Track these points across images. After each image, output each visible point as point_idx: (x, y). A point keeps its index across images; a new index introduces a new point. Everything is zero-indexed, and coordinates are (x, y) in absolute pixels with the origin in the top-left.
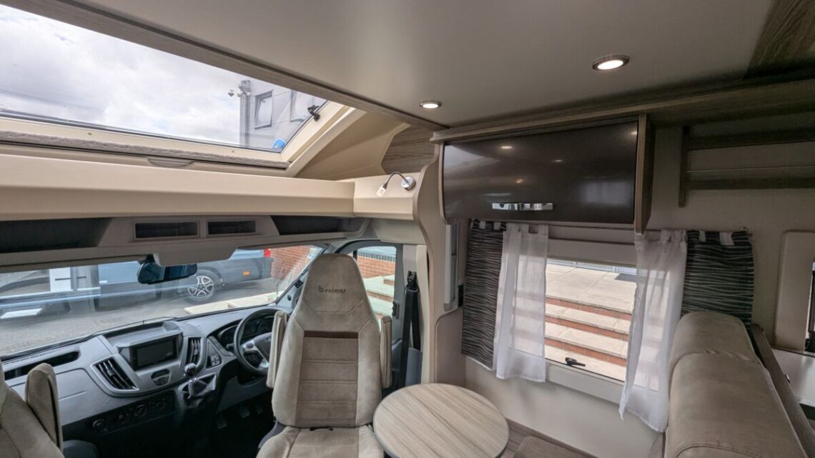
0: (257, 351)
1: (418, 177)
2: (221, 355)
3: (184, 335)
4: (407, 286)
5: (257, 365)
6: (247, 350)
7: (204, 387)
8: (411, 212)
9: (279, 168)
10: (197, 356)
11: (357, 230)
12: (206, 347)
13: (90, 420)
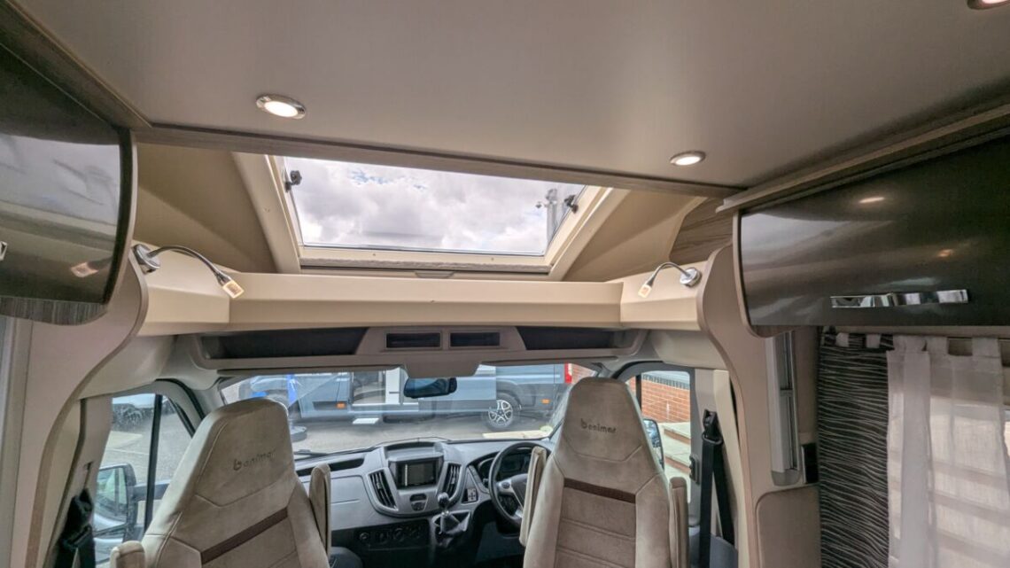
0: (512, 494)
1: (704, 267)
2: (479, 492)
3: (445, 458)
4: (705, 433)
5: (512, 512)
6: (502, 490)
7: (455, 525)
8: (694, 318)
9: (542, 273)
10: (454, 486)
11: (630, 346)
12: (465, 477)
13: (358, 531)
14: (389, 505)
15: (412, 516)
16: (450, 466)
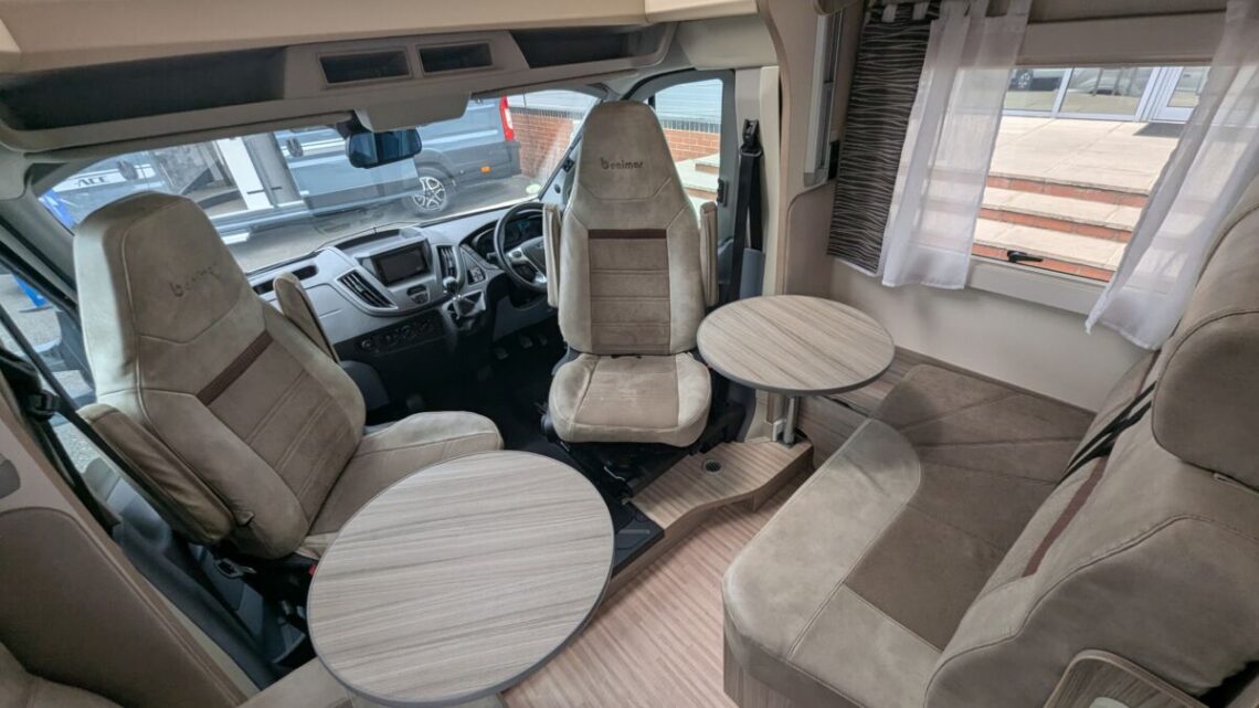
0: (527, 262)
3: (430, 241)
4: (743, 147)
5: (532, 280)
6: (515, 260)
7: (472, 306)
10: (454, 269)
12: (461, 258)
13: (357, 340)
14: (384, 306)
15: (418, 310)
16: (439, 248)
